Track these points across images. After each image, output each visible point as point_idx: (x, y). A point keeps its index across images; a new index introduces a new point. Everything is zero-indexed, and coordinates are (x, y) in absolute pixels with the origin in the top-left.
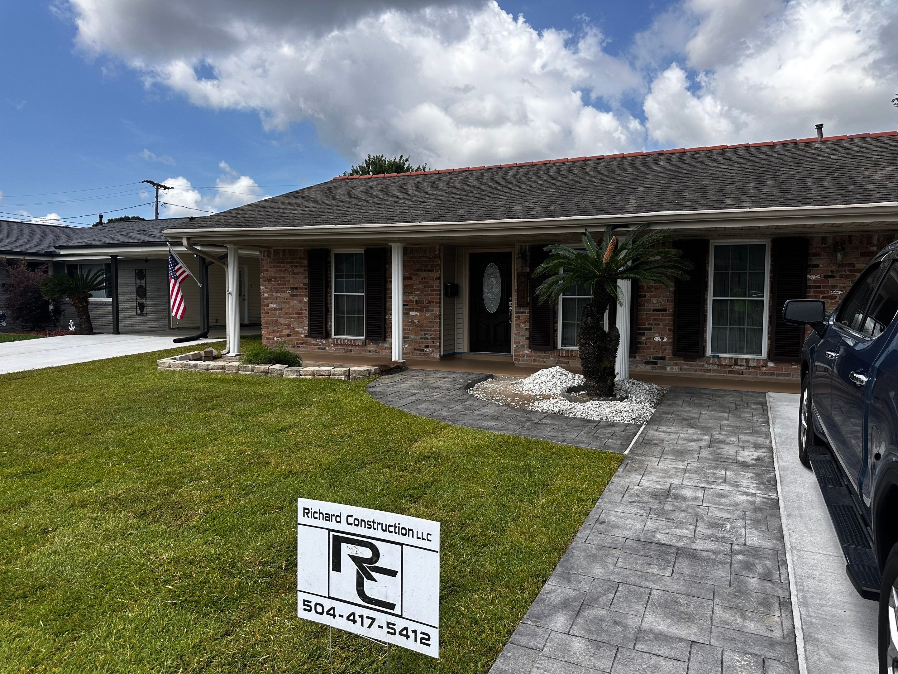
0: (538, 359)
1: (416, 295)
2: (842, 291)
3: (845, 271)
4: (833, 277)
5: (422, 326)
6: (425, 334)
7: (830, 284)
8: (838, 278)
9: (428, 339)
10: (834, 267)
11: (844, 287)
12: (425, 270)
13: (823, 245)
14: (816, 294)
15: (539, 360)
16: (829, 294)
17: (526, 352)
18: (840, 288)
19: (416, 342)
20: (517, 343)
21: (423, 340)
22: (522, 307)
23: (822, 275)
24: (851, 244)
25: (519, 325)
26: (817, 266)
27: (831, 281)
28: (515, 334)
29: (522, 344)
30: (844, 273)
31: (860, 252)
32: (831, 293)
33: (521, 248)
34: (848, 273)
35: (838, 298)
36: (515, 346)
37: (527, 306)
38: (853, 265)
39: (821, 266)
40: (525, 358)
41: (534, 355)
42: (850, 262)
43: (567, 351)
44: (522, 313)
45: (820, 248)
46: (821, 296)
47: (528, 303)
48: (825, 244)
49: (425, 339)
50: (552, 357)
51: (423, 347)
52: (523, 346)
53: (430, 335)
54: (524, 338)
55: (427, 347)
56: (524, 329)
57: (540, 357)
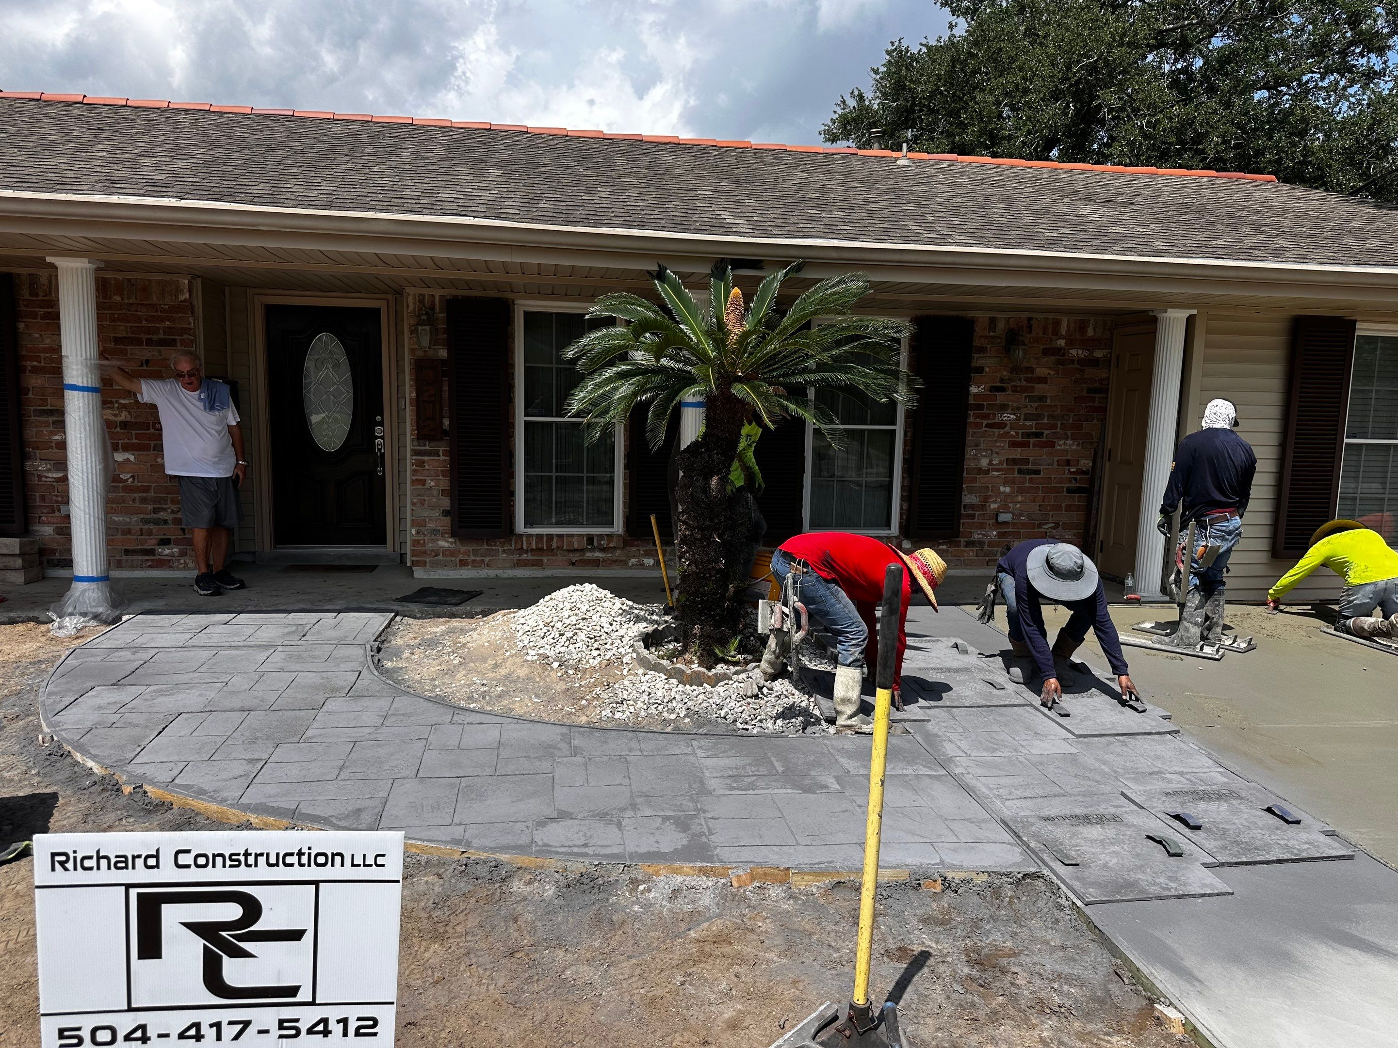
0: (472, 558)
1: (124, 406)
2: (1014, 414)
3: (1020, 380)
4: (1002, 389)
5: (146, 489)
6: (155, 511)
7: (998, 402)
8: (1009, 392)
9: (165, 522)
10: (1005, 373)
11: (1018, 408)
12: (149, 342)
13: (991, 334)
14: (978, 420)
15: (474, 561)
16: (996, 421)
17: (442, 543)
18: (1013, 410)
19: (128, 532)
20: (418, 524)
21: (152, 526)
22: (430, 440)
23: (988, 386)
24: (1030, 332)
25: (423, 482)
26: (980, 370)
27: (1001, 397)
28: (413, 504)
29: (431, 525)
30: (1018, 383)
31: (1042, 347)
32: (999, 418)
33: (421, 301)
34: (1024, 383)
35: (1008, 426)
36: (413, 531)
37: (442, 439)
38: (1031, 370)
39: (987, 369)
40: (440, 557)
41: (463, 549)
42: (1028, 365)
43: (540, 537)
44: (429, 453)
45: (987, 337)
46: (985, 422)
47: (445, 433)
48: (994, 332)
49: (157, 522)
50: (504, 551)
51: (151, 543)
52: (435, 531)
53: (173, 512)
54: (437, 513)
55: (165, 542)
56: (435, 493)
57: (475, 552)
